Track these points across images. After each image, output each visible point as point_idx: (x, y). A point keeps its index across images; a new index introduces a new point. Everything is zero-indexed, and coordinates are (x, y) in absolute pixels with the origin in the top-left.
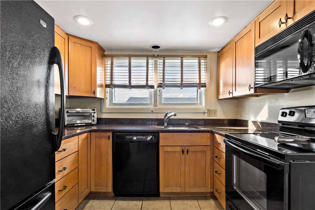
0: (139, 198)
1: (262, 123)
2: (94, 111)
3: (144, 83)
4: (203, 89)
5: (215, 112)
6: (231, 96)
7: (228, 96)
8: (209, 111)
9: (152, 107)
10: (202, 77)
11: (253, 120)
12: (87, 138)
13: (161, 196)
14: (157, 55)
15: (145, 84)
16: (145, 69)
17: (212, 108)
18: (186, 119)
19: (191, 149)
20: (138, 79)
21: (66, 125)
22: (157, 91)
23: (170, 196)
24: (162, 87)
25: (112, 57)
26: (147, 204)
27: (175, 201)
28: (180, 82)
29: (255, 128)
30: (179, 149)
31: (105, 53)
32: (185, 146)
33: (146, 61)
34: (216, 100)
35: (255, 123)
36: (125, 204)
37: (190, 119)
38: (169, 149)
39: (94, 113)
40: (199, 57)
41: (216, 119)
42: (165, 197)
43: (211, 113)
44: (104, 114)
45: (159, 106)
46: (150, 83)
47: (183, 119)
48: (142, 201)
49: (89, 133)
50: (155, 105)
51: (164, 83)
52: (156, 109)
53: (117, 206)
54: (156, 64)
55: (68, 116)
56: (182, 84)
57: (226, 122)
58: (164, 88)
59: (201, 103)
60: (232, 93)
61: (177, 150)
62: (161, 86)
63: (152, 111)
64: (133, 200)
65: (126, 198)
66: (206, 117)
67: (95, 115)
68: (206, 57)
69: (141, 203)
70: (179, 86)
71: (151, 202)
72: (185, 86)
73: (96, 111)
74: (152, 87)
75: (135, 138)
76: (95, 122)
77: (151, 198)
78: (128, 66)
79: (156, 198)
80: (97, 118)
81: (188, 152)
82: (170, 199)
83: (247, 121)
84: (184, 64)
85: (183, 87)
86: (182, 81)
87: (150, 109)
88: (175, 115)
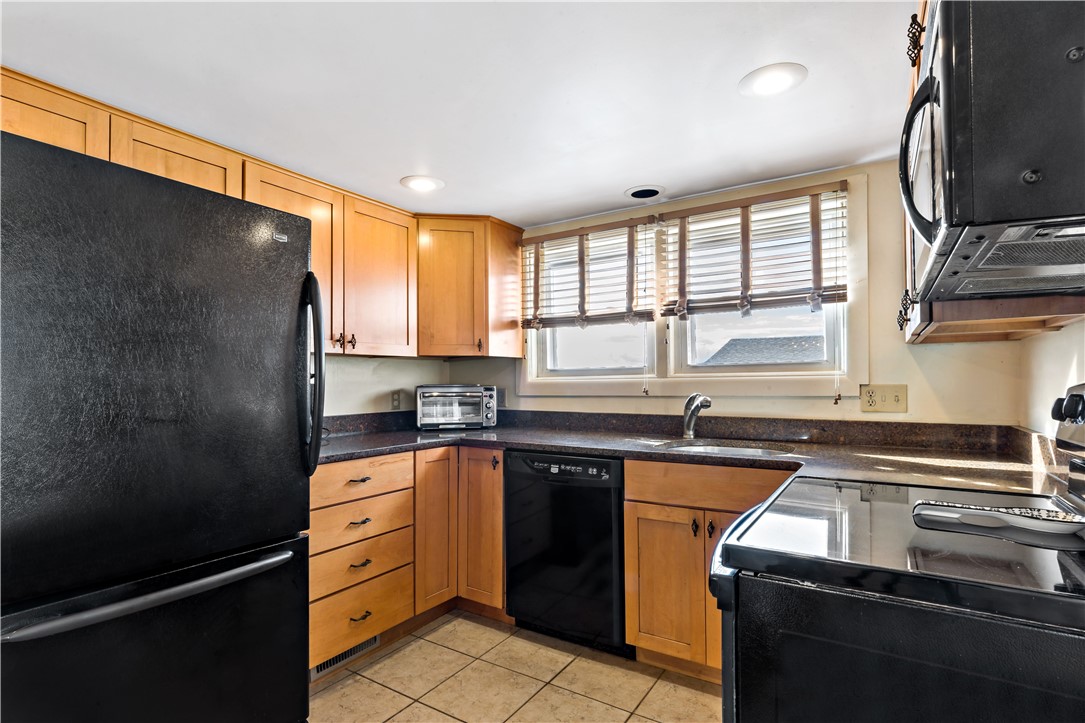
0: (574, 646)
2: (489, 393)
3: (622, 308)
4: (831, 308)
5: (896, 394)
8: (864, 390)
9: (648, 378)
10: (825, 265)
12: (445, 458)
13: (638, 659)
14: (661, 215)
15: (624, 310)
16: (624, 262)
17: (884, 381)
18: (769, 419)
19: (721, 520)
20: (606, 296)
21: (419, 425)
23: (670, 668)
24: (676, 314)
25: (538, 241)
26: (583, 668)
27: (672, 685)
28: (738, 293)
29: (1044, 470)
30: (684, 517)
31: (525, 236)
32: (704, 509)
33: (626, 240)
34: (899, 346)
35: (1044, 444)
36: (528, 649)
37: (785, 420)
38: (653, 513)
39: (491, 397)
40: (814, 194)
41: (900, 424)
42: (651, 666)
43: (877, 398)
44: (522, 400)
45: (673, 376)
46: (640, 305)
47: (755, 419)
48: (574, 657)
49: (451, 448)
50: (662, 370)
52: (663, 383)
53: (506, 648)
54: (661, 243)
55: (424, 404)
56: (744, 297)
58: (683, 318)
59: (833, 363)
61: (677, 520)
62: (673, 310)
63: (646, 392)
64: (555, 647)
65: (540, 636)
67: (494, 403)
68: (843, 188)
69: (570, 660)
70: (733, 307)
71: (598, 666)
72: (755, 305)
73: (495, 393)
74: (648, 316)
75: (555, 469)
76: (493, 422)
77: (606, 656)
78: (575, 262)
79: (621, 660)
80: (498, 411)
81: (710, 528)
82: (660, 674)
83: (1030, 438)
84: (753, 227)
85: (751, 308)
86: (746, 286)
87: (640, 384)
88: (706, 405)
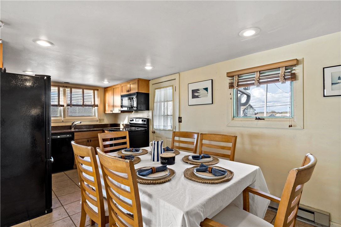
1: (126, 125)
4: (96, 108)
5: (103, 120)
6: (112, 113)
7: (110, 112)
8: (100, 120)
9: (62, 118)
10: (95, 101)
11: (122, 124)
14: (66, 87)
15: (58, 104)
17: (102, 118)
18: (86, 125)
19: (92, 139)
22: (65, 108)
28: (82, 104)
29: (123, 127)
32: (89, 138)
34: (103, 113)
35: (123, 125)
38: (80, 141)
40: (94, 90)
41: (104, 124)
45: (67, 118)
46: (61, 103)
47: (84, 125)
50: (64, 117)
51: (72, 104)
52: (65, 119)
54: (64, 91)
57: (109, 125)
58: (71, 107)
59: (95, 115)
60: (112, 111)
61: (85, 141)
62: (69, 105)
63: (63, 121)
66: (98, 123)
68: (98, 90)
70: (81, 106)
72: (85, 106)
74: (62, 106)
75: (59, 137)
81: (91, 141)
83: (119, 124)
84: (84, 93)
87: (61, 120)
88: (80, 123)
